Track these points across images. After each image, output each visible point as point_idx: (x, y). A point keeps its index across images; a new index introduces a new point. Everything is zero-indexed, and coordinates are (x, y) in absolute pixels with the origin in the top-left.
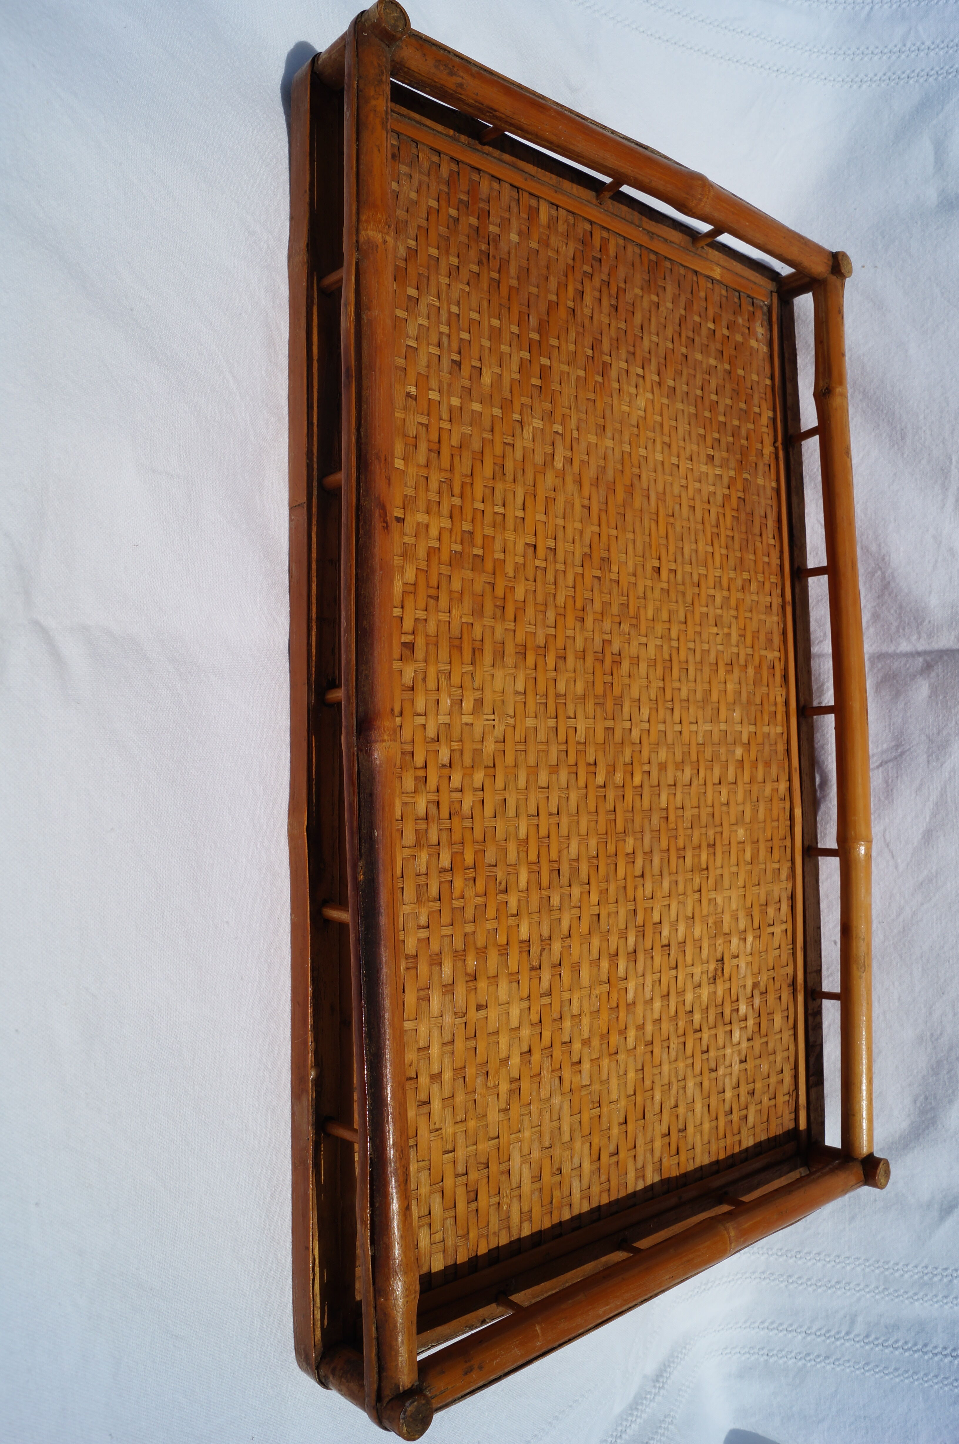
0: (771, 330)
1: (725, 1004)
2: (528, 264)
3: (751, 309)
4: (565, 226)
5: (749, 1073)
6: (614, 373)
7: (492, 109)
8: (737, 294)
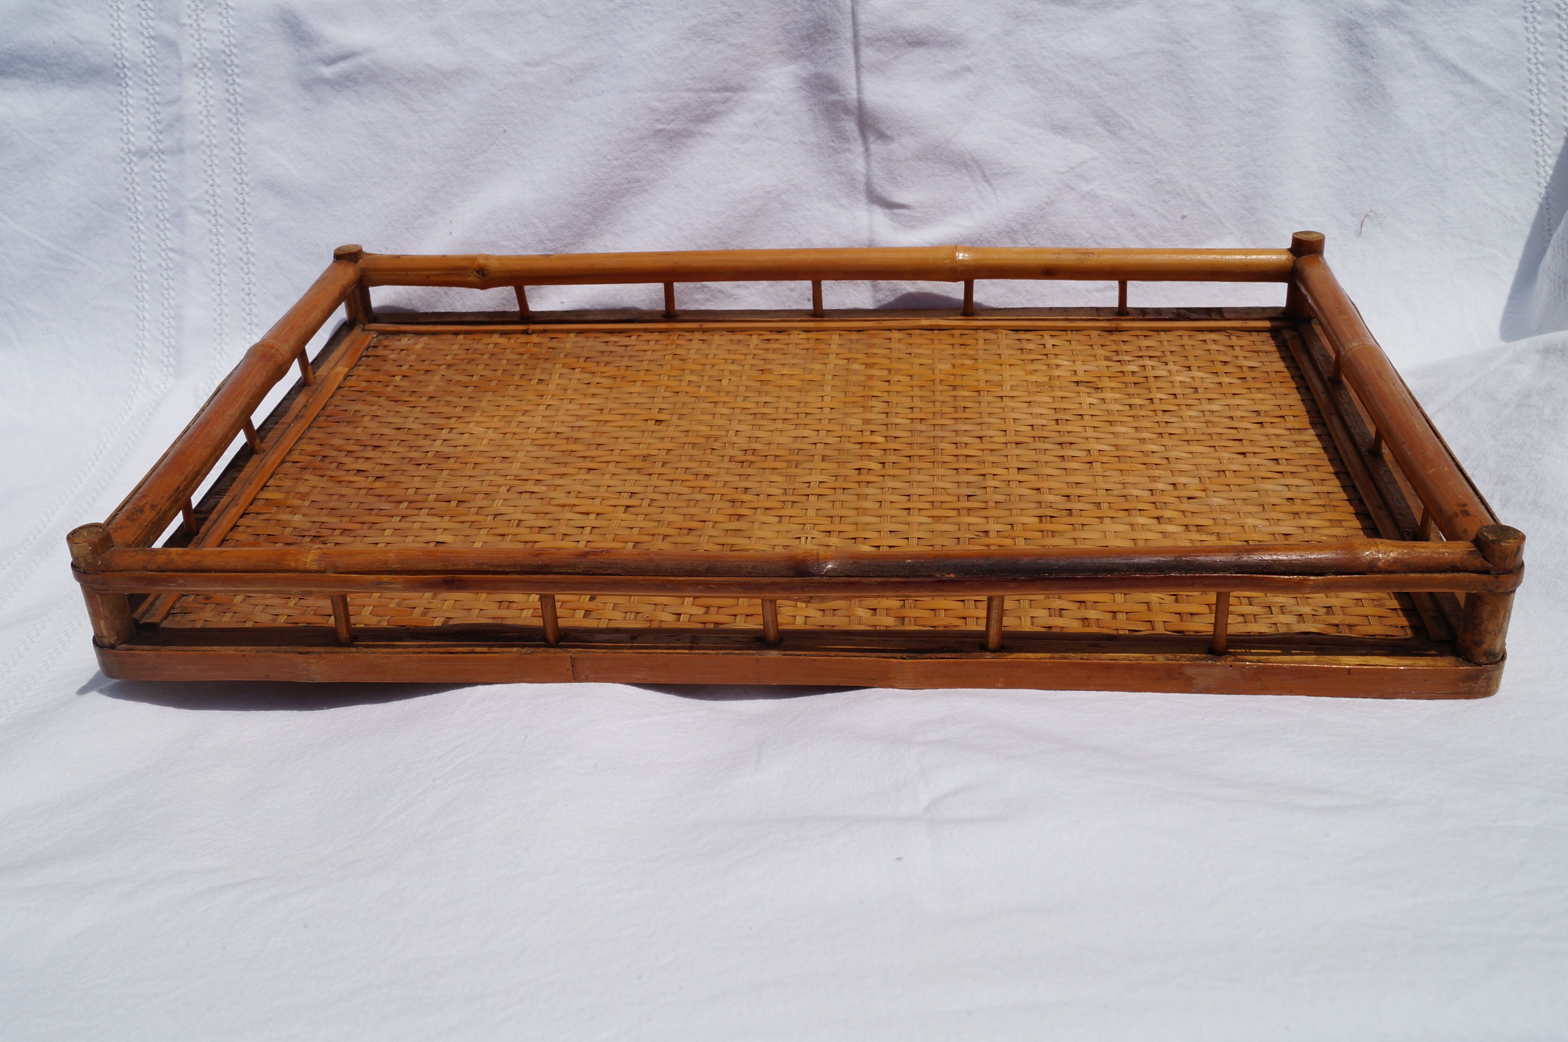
0: (405, 333)
1: (1125, 381)
2: (327, 508)
3: (380, 348)
4: (287, 481)
5: (1202, 365)
6: (447, 450)
7: (177, 490)
8: (364, 359)
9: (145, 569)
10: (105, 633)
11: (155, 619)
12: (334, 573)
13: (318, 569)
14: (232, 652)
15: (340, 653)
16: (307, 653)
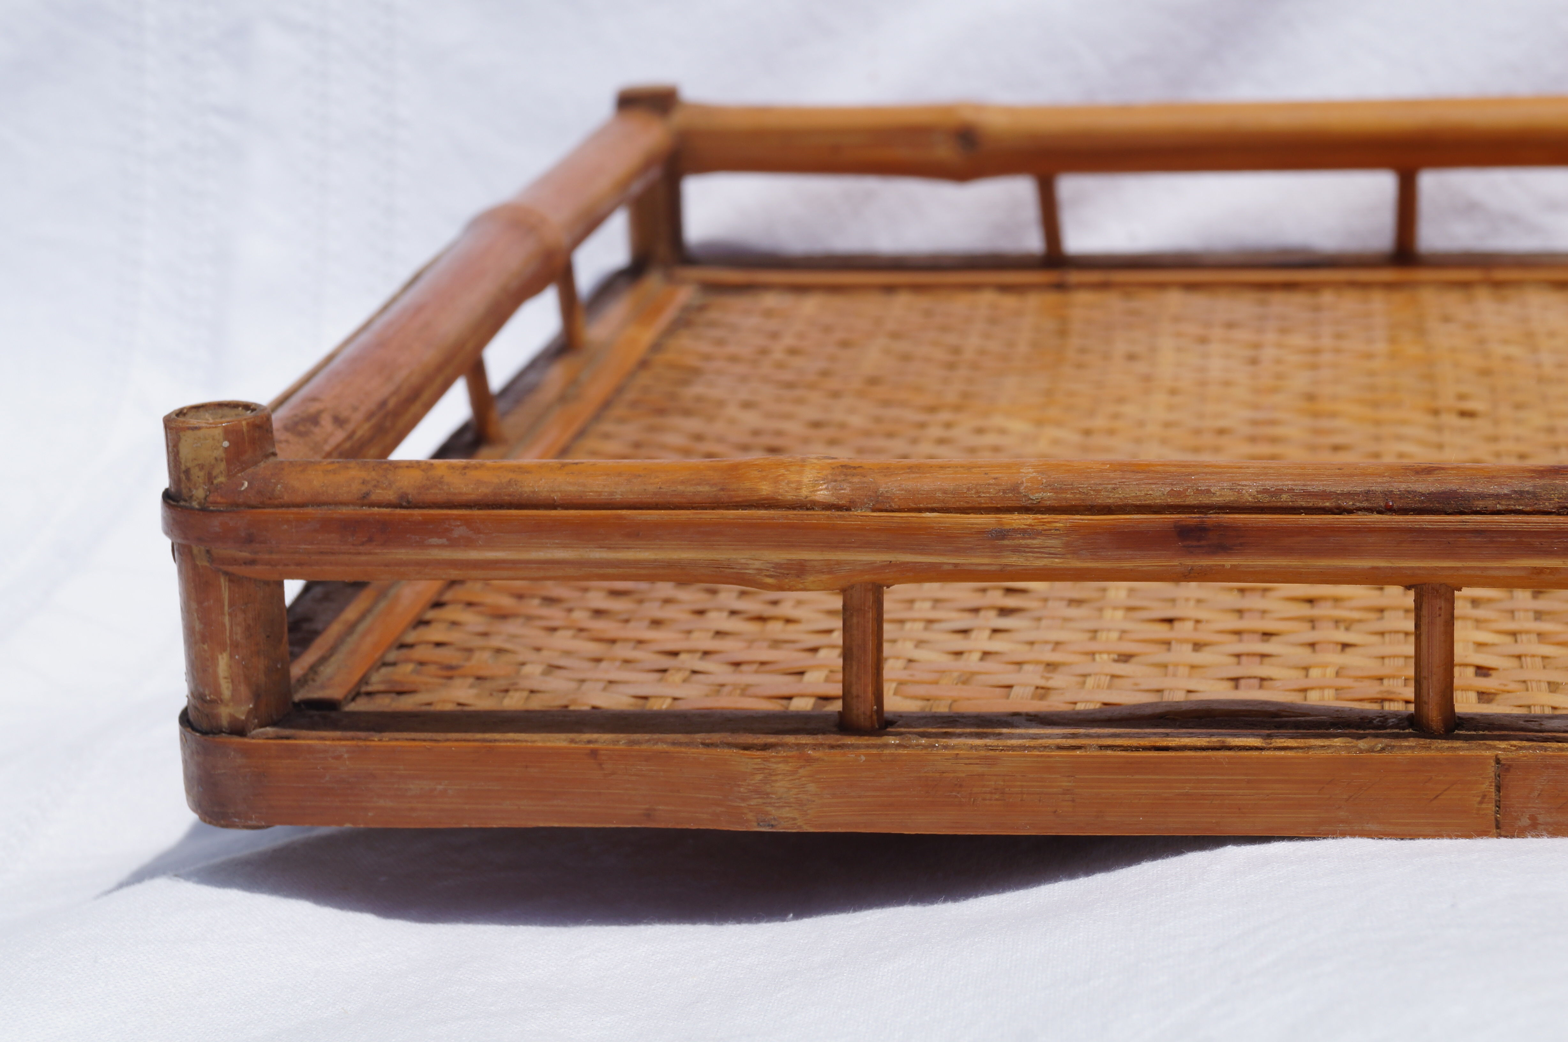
9: (364, 500)
10: (226, 690)
11: (334, 693)
12: (874, 510)
13: (833, 500)
14: (564, 744)
15: (858, 747)
16: (765, 747)
